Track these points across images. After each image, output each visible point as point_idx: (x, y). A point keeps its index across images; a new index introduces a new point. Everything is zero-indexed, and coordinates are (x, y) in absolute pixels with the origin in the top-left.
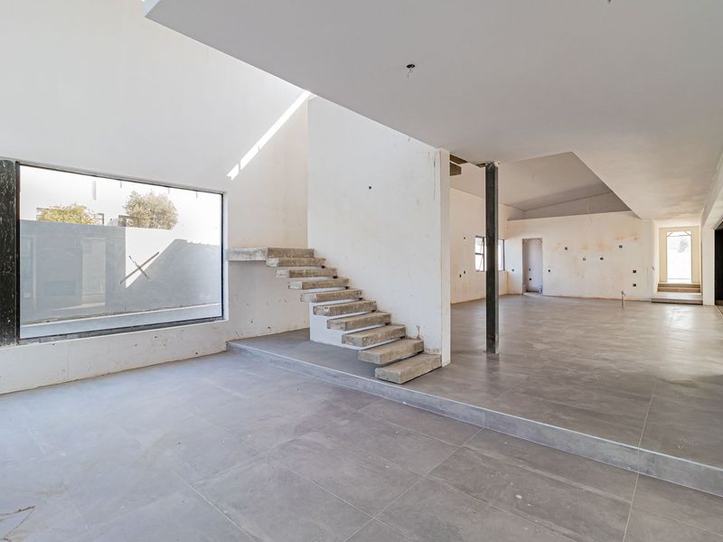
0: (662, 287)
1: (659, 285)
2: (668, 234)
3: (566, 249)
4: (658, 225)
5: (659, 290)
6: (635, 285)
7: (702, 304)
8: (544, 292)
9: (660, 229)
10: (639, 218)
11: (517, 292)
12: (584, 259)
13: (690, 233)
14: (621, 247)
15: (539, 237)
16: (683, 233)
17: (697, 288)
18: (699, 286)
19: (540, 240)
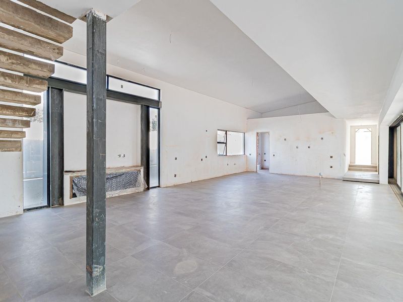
0: (352, 168)
1: (350, 166)
2: (356, 130)
3: (285, 140)
4: (349, 124)
5: (349, 170)
6: (332, 167)
7: (379, 183)
8: (270, 171)
9: (351, 126)
10: (335, 118)
11: (253, 170)
12: (297, 147)
13: (370, 129)
14: (322, 139)
15: (268, 131)
16: (366, 130)
17: (375, 169)
18: (376, 167)
19: (268, 133)
